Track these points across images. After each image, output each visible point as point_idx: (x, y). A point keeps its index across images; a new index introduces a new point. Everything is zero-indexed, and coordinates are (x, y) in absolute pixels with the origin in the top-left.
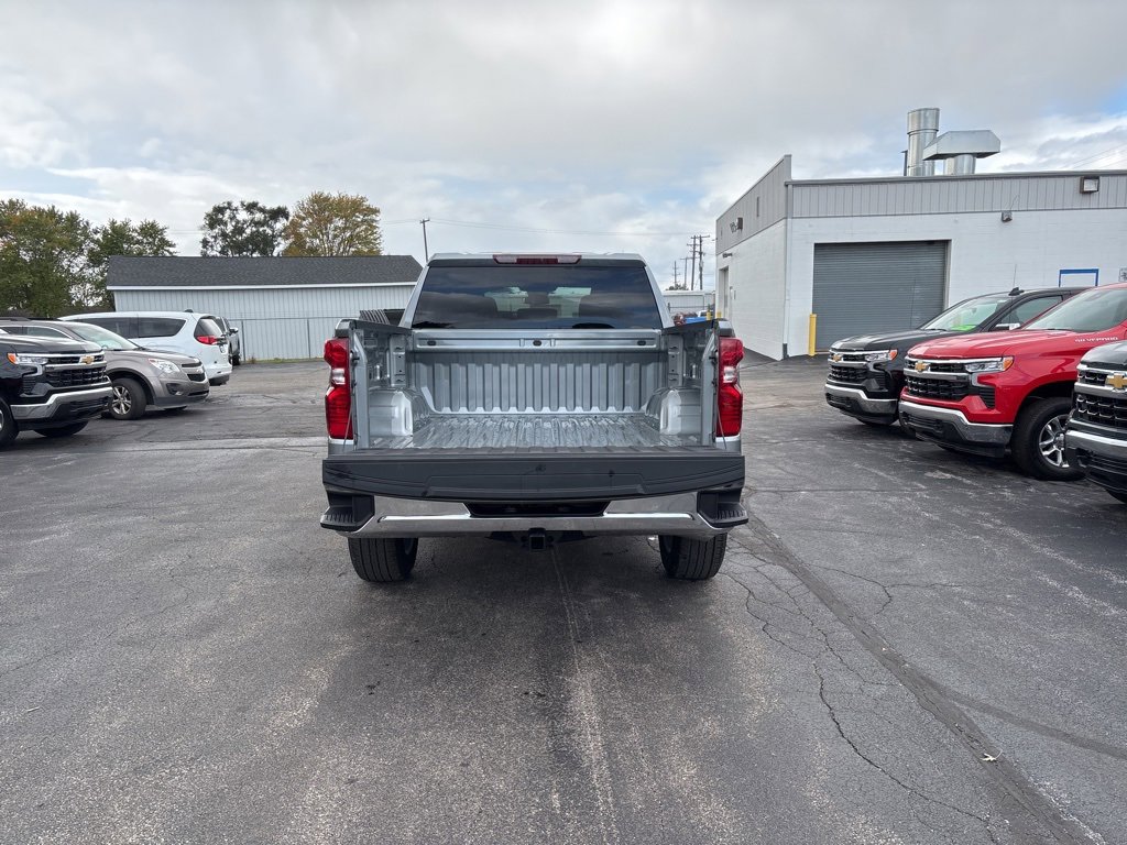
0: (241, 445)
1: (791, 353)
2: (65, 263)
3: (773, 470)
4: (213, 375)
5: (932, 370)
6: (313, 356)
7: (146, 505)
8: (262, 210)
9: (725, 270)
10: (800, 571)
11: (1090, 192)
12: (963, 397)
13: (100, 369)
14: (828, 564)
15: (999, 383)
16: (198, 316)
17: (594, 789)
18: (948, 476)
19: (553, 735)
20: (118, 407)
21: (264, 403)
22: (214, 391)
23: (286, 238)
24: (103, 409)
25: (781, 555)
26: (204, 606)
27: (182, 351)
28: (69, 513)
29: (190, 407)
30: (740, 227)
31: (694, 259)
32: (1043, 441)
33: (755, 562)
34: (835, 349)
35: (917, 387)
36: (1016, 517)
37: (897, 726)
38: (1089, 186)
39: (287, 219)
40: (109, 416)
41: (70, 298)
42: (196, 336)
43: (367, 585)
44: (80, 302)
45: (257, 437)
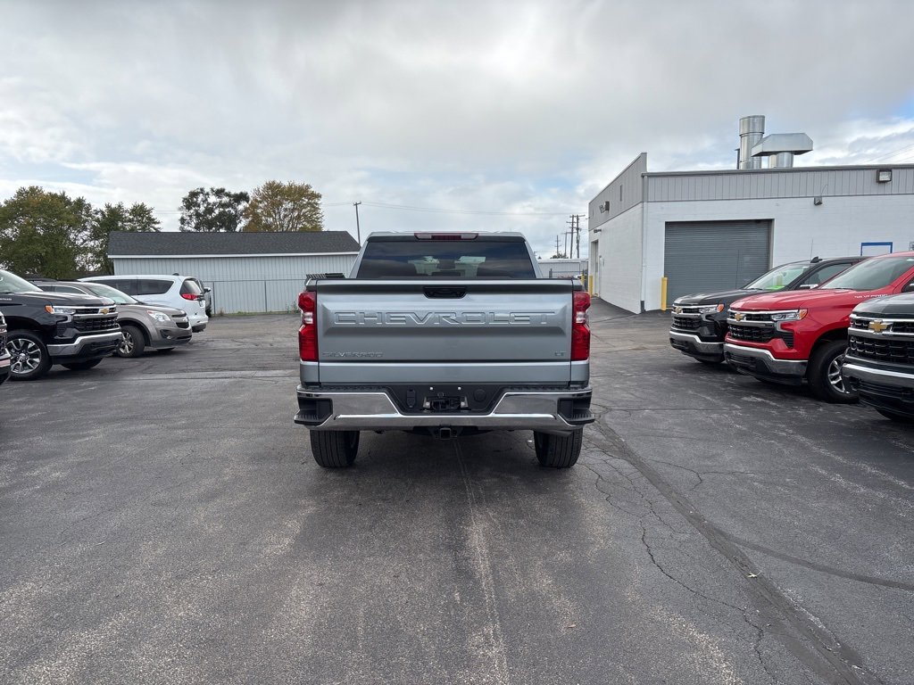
0: (219, 376)
1: (648, 308)
2: (72, 236)
3: (626, 395)
4: (195, 324)
5: (747, 319)
6: (269, 311)
7: (155, 417)
8: (228, 195)
9: (596, 243)
10: (637, 463)
11: (884, 182)
12: (770, 340)
13: (113, 318)
14: (658, 459)
15: (797, 329)
16: (183, 278)
17: (483, 590)
18: (759, 400)
19: (456, 560)
20: (124, 348)
21: (234, 346)
22: (195, 337)
23: (246, 217)
24: (112, 349)
25: (625, 453)
26: (208, 483)
27: (170, 305)
28: (100, 422)
29: (177, 348)
30: (607, 208)
31: (572, 233)
32: (831, 373)
33: (605, 457)
34: (677, 304)
35: (737, 332)
36: (804, 428)
37: (692, 557)
38: (884, 177)
39: (248, 202)
40: (117, 355)
41: (75, 265)
42: (181, 293)
43: (323, 470)
44: (83, 267)
45: (231, 370)
